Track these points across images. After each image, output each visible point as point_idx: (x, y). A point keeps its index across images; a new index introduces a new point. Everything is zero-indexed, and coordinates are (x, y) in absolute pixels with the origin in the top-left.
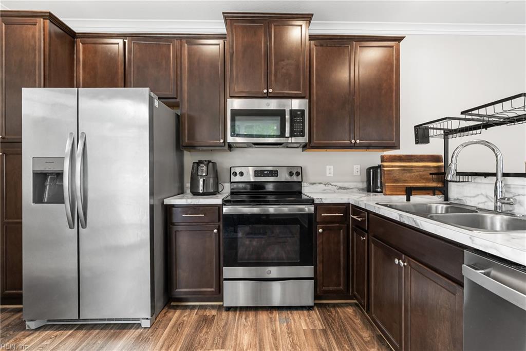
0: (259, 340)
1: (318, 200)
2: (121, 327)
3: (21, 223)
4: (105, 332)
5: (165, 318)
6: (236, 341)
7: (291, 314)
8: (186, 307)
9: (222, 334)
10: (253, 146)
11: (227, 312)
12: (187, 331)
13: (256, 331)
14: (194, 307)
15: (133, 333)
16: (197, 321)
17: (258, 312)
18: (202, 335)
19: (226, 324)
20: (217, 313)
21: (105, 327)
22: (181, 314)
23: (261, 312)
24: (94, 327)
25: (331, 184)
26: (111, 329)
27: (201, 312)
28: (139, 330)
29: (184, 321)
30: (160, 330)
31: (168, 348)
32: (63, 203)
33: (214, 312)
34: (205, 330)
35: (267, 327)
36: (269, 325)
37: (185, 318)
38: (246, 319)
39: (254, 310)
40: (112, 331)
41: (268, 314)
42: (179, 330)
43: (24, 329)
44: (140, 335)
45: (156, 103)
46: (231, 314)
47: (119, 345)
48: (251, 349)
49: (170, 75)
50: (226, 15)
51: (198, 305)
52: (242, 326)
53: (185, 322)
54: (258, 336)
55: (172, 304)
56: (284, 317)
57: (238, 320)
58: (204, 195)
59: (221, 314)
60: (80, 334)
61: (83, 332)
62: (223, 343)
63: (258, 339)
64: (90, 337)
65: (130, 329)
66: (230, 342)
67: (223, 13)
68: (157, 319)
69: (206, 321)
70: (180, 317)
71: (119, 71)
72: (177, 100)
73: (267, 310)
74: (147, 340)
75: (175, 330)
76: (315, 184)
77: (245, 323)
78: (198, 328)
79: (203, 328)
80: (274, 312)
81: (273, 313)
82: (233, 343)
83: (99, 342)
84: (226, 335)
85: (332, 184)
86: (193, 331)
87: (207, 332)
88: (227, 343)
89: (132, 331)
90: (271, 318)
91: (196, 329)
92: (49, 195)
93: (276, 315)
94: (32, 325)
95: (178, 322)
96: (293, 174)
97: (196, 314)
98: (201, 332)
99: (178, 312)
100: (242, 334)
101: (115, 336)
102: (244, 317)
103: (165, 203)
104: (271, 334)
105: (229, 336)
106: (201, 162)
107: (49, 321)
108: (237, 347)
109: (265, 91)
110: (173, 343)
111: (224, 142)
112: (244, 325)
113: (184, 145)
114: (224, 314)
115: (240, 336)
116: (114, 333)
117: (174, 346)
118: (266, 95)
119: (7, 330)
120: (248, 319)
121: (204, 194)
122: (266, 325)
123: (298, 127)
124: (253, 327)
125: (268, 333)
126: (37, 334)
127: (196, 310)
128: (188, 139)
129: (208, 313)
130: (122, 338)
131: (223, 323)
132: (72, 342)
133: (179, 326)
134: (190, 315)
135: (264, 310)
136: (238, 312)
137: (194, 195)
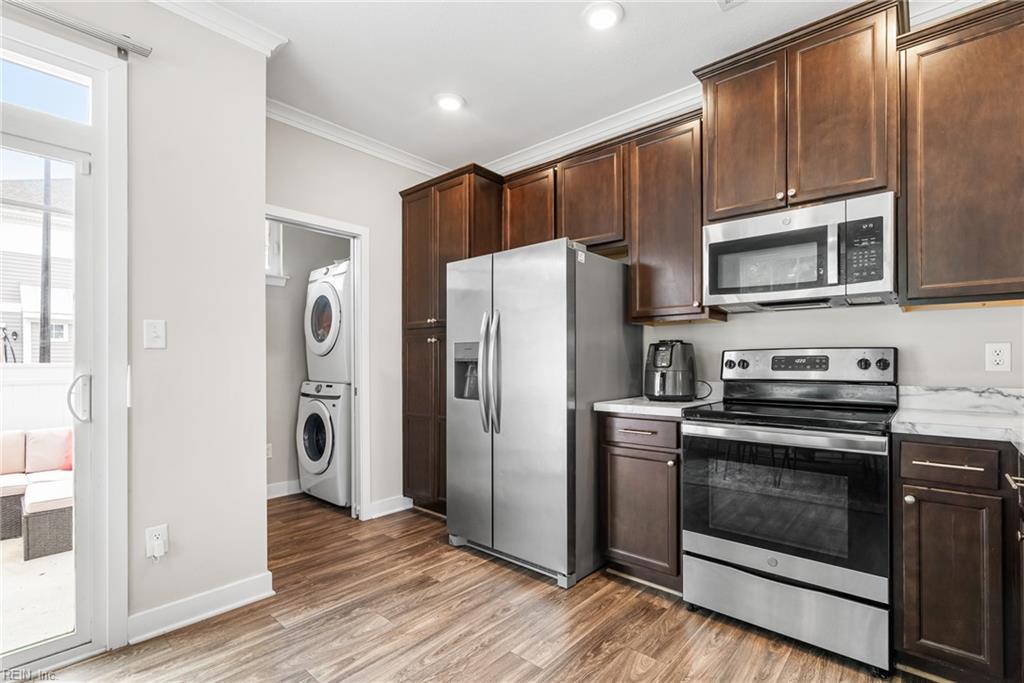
0: (725, 675)
1: (903, 426)
2: (534, 575)
3: (445, 420)
4: (515, 574)
5: (591, 586)
6: (682, 658)
7: (822, 664)
8: (627, 582)
9: (663, 639)
10: (761, 308)
11: (689, 613)
12: (613, 612)
13: (726, 660)
14: (639, 586)
15: (545, 588)
16: (634, 606)
17: (748, 635)
18: (632, 626)
19: (678, 628)
20: (672, 607)
21: (519, 569)
22: (615, 589)
23: (754, 636)
24: (508, 564)
25: (999, 392)
26: (524, 574)
27: (646, 597)
28: (552, 587)
29: (615, 599)
30: (578, 597)
31: (579, 623)
32: (477, 398)
33: (666, 604)
34: (640, 622)
35: (754, 664)
36: (758, 662)
37: (618, 596)
38: (717, 635)
39: (742, 628)
40: (524, 576)
41: (767, 645)
42: (603, 607)
43: (448, 543)
44: (553, 593)
45: (581, 257)
46: (695, 617)
47: (524, 595)
48: (701, 681)
49: (613, 204)
50: (700, 73)
51: (644, 585)
52: (705, 643)
53: (616, 601)
54: (726, 668)
55: (609, 570)
56: (802, 663)
57: (702, 631)
58: (660, 400)
59: (676, 612)
60: (493, 566)
61: (496, 566)
62: (659, 651)
63: (723, 673)
64: (501, 574)
65: (544, 582)
66: (670, 655)
67: (694, 72)
68: (581, 583)
69: (648, 612)
70: (611, 591)
71: (549, 215)
72: (624, 243)
73: (770, 638)
74: (558, 601)
75: (597, 604)
76: (943, 389)
77: (713, 641)
78: (631, 614)
79: (639, 618)
80: (785, 647)
81: (780, 647)
82: (675, 658)
83: (507, 582)
84: (669, 643)
85: (1006, 391)
86: (621, 616)
87: (641, 627)
88: (666, 654)
89: (545, 585)
90: (770, 654)
91: (627, 616)
92: (469, 388)
93: (785, 653)
94: (454, 540)
95: (606, 597)
96: (870, 365)
97: (637, 597)
98: (632, 623)
99: (612, 585)
100: (698, 653)
101: (525, 583)
102: (716, 630)
103: (595, 409)
104: (753, 676)
105: (674, 646)
106: (663, 343)
107: (469, 541)
108: (679, 666)
109: (780, 196)
110: (587, 620)
111: (700, 305)
112: (710, 642)
113: (634, 315)
114: (683, 613)
115: (693, 655)
116: (526, 579)
117: (587, 624)
118: (783, 204)
119: (436, 539)
120: (721, 637)
121: (664, 399)
122: (752, 659)
123: (863, 258)
124: (724, 652)
125: (750, 672)
126: (456, 552)
127: (640, 592)
128: (641, 305)
129: (656, 602)
130: (530, 589)
131: (673, 625)
132: (482, 572)
133: (606, 602)
134: (627, 594)
135: (763, 636)
136: (709, 620)
137: (651, 400)
